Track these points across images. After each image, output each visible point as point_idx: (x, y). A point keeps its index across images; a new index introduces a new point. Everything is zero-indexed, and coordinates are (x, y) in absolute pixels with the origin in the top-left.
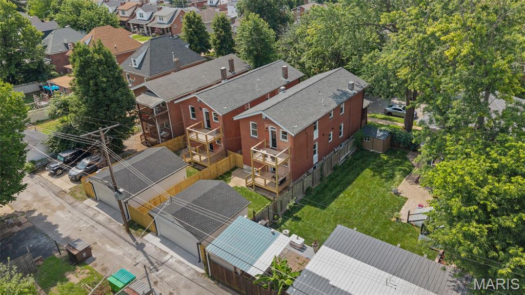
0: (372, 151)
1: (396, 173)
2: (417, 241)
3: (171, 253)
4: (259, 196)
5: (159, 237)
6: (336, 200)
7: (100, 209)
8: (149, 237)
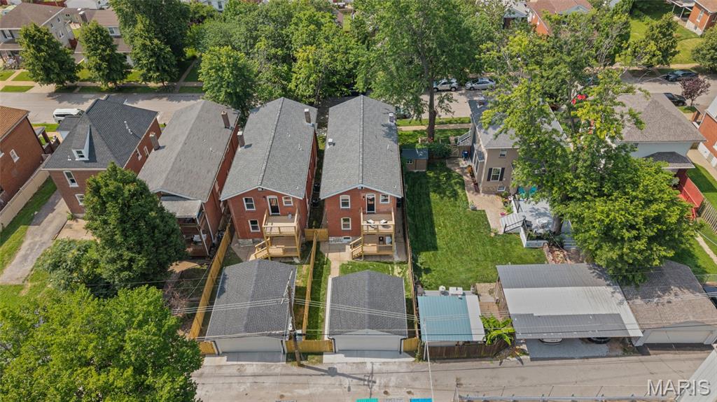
0: (415, 171)
1: (455, 188)
2: (523, 246)
3: (368, 360)
4: (375, 264)
5: (338, 353)
6: (437, 236)
7: (237, 361)
8: (327, 358)
